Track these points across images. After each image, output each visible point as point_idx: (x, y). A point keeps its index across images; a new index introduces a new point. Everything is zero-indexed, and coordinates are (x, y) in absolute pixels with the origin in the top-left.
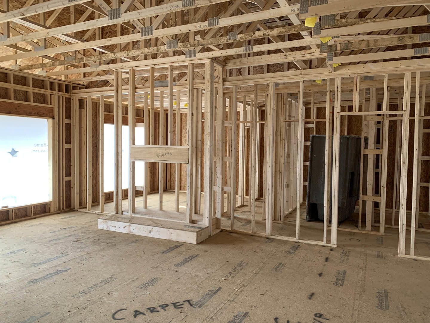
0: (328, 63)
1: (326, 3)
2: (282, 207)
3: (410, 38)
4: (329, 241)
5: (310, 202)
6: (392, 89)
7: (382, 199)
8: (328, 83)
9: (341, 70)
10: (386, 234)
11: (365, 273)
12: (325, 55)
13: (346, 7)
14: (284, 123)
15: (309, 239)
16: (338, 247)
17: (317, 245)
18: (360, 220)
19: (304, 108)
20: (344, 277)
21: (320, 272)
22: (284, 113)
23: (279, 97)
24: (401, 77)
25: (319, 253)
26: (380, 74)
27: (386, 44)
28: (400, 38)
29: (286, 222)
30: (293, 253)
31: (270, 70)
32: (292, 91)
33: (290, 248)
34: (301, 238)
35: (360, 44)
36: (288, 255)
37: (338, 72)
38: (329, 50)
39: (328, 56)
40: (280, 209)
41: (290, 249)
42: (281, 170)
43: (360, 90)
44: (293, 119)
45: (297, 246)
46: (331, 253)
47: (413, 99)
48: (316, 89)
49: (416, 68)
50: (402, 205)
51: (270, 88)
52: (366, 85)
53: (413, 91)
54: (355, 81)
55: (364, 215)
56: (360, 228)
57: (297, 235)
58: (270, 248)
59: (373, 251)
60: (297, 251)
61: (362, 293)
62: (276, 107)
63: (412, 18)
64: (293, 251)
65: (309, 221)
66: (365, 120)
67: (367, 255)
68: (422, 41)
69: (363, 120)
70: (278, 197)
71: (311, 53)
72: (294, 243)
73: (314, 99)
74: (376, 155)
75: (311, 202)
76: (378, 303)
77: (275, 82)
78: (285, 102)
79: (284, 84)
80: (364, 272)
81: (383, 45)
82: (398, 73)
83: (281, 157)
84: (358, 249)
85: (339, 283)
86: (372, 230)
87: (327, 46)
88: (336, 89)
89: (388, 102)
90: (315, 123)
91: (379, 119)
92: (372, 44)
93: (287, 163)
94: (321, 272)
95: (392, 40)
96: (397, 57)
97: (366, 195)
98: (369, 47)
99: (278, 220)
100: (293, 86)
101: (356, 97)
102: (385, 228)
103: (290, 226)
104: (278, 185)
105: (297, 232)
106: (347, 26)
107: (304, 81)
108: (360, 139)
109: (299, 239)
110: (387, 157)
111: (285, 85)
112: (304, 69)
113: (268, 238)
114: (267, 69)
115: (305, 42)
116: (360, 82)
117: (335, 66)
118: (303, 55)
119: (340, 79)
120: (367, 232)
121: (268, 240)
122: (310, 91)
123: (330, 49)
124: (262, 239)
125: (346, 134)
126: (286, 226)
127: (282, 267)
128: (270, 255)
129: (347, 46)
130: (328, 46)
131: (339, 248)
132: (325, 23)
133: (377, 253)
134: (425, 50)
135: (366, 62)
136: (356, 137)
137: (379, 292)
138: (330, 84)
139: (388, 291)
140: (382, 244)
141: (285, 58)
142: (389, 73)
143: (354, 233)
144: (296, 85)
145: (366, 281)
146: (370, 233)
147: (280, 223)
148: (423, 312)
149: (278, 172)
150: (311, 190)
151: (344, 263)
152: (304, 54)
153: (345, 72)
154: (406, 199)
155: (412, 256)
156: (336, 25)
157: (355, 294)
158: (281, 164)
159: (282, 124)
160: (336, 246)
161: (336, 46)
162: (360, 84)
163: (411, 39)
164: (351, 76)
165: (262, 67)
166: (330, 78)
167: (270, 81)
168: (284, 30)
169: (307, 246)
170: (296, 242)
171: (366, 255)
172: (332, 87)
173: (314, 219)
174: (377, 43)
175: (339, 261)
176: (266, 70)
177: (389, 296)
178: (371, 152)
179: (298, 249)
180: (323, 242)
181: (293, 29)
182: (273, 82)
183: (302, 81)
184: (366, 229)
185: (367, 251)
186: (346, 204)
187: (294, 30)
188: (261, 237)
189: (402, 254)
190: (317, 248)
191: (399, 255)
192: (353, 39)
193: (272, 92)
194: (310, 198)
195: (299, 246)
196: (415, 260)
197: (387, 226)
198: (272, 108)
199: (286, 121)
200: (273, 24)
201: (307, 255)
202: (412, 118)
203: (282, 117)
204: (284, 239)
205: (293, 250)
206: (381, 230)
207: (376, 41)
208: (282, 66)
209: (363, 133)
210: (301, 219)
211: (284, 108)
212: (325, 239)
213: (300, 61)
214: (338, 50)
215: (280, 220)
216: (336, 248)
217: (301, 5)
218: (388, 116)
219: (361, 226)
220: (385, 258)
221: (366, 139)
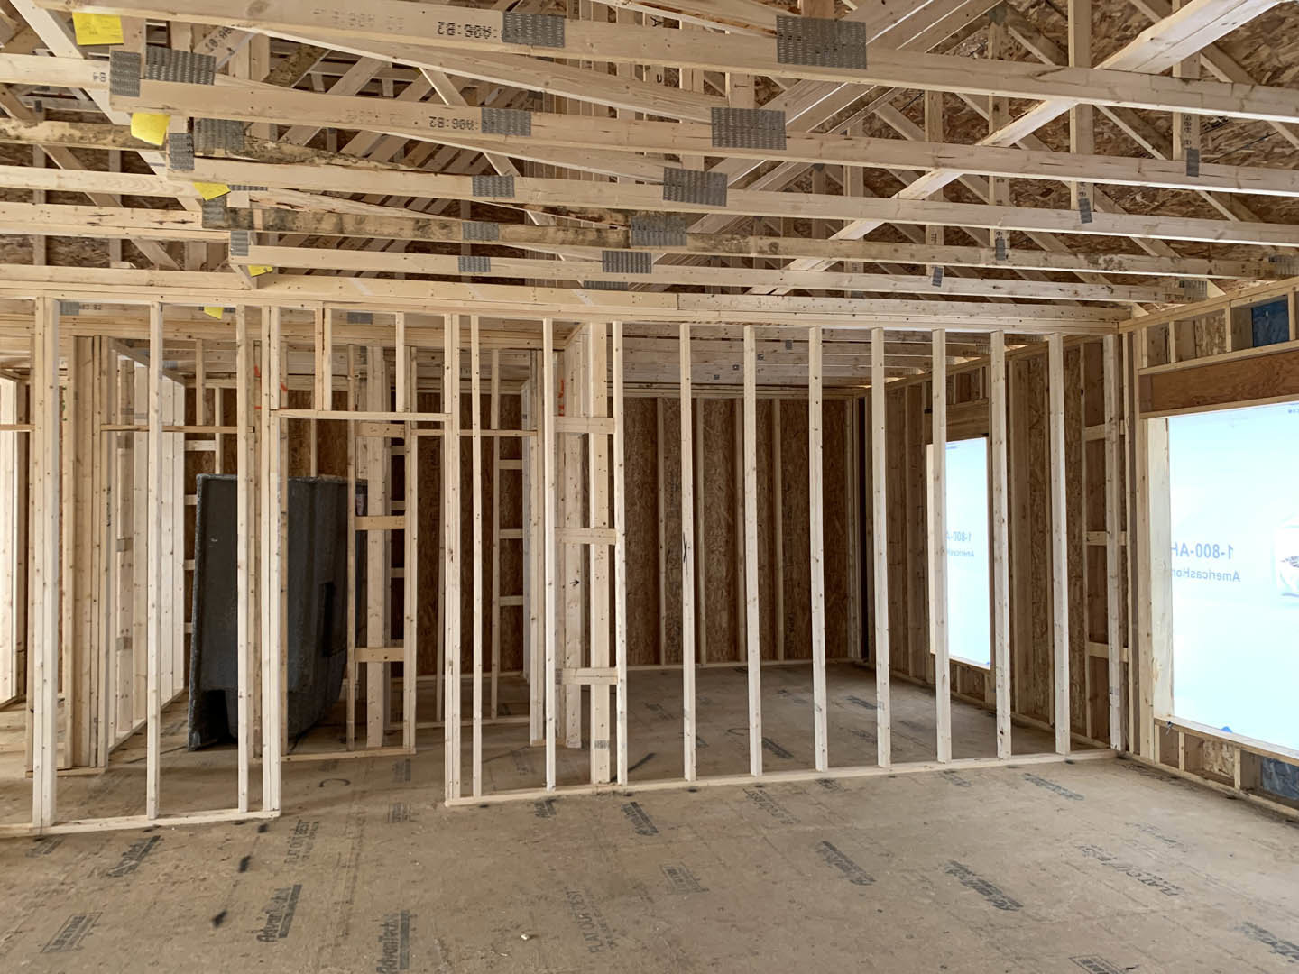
0: (234, 260)
1: (206, 83)
2: (101, 719)
3: (443, 228)
4: (255, 803)
5: (202, 687)
6: (422, 354)
7: (409, 653)
8: (240, 321)
9: (276, 286)
10: (420, 749)
11: (355, 878)
12: (225, 235)
13: (257, 109)
14: (105, 434)
15: (193, 809)
16: (283, 815)
17: (218, 824)
18: (351, 722)
19: (182, 388)
20: (292, 907)
21: (218, 912)
22: (105, 401)
23: (83, 350)
24: (437, 325)
25: (221, 848)
26: (384, 311)
27: (386, 233)
28: (420, 224)
29: (116, 766)
30: (132, 868)
31: (58, 253)
32: (129, 333)
33: (125, 854)
34: (163, 814)
35: (319, 221)
36: (114, 880)
37: (270, 291)
38: (230, 222)
39: (233, 239)
40: (94, 725)
41: (123, 858)
42: (95, 595)
43: (335, 349)
44: (137, 423)
45: (149, 842)
46: (261, 840)
47: (487, 382)
48: (210, 334)
49: (469, 305)
50: (451, 664)
51: (39, 314)
52: (353, 336)
53: (465, 367)
54: (318, 320)
55: (362, 705)
56: (351, 745)
57: (151, 806)
58: (46, 871)
59: (379, 808)
60: (146, 859)
61: (341, 940)
62: (72, 382)
63: (439, 175)
64: (133, 862)
65: (198, 749)
66: (358, 433)
67: (364, 821)
68: (469, 238)
69: (352, 435)
70: (86, 688)
71: (184, 222)
72: (137, 835)
73: (205, 365)
74: (393, 531)
75: (206, 687)
76: (380, 957)
77: (60, 297)
78: (105, 366)
79: (96, 307)
80: (351, 874)
81: (379, 235)
82: (427, 312)
83: (97, 550)
84: (342, 810)
85: (276, 931)
86: (384, 746)
87: (222, 210)
88: (265, 341)
89: (414, 386)
90: (217, 436)
91: (395, 432)
92: (349, 226)
93: (122, 566)
94: (221, 911)
95: (399, 223)
96: (419, 271)
97: (365, 646)
98: (342, 232)
99: (88, 766)
100: (132, 318)
101: (324, 366)
102: (418, 731)
103: (129, 780)
104: (87, 645)
105: (151, 792)
106: (280, 161)
107: (162, 305)
108: (345, 486)
109: (158, 817)
110: (416, 536)
111: (103, 312)
112: (162, 268)
113: (40, 839)
114: (43, 250)
115: (157, 185)
116: (333, 326)
117: (254, 273)
118: (158, 226)
119: (275, 312)
120: (369, 754)
121: (39, 843)
122: (190, 337)
123: (234, 220)
124: (18, 845)
125: (313, 474)
126: (117, 781)
127: (84, 928)
128: (39, 900)
129: (283, 221)
130: (226, 211)
131: (287, 818)
132: (213, 141)
133: (392, 810)
134: (482, 264)
135: (359, 274)
136: (336, 482)
137: (387, 925)
138: (248, 324)
139: (412, 913)
140: (408, 779)
141: (93, 224)
142: (406, 311)
143: (334, 764)
144: (139, 314)
145: (356, 899)
146: (377, 753)
147: (96, 775)
148: (492, 945)
149: (87, 602)
150: (205, 649)
151: (295, 863)
152: (161, 223)
153: (287, 292)
154: (459, 645)
155: (478, 797)
156: (247, 154)
157: (321, 949)
158: (95, 571)
159: (97, 438)
160: (277, 814)
161: (251, 214)
162: (333, 333)
163: (445, 231)
164: (308, 307)
165: (24, 241)
166: (246, 307)
167: (40, 293)
168: (77, 134)
169: (185, 834)
170: (148, 830)
171: (361, 821)
172: (253, 331)
173: (215, 740)
174: (362, 226)
175: (284, 858)
176: (40, 252)
177: (412, 926)
178: (376, 525)
179: (151, 851)
180: (238, 810)
181: (110, 137)
182: (51, 296)
183: (157, 306)
184: (368, 745)
185: (367, 809)
186: (311, 678)
187: (114, 141)
188: (14, 839)
189: (453, 798)
190: (218, 834)
191: (447, 804)
192: (302, 202)
193: (49, 330)
194: (203, 675)
195: (156, 839)
196: (484, 806)
197: (424, 725)
198: (49, 382)
199: (110, 427)
200: (64, 106)
201: (182, 865)
202: (466, 433)
203: (97, 416)
204: (105, 828)
205: (131, 859)
206: (406, 742)
207: (360, 220)
208: (103, 248)
209: (351, 470)
210: (164, 750)
211: (105, 386)
212: (243, 800)
213: (150, 241)
214: (256, 226)
215: (93, 764)
216: (276, 819)
217: (113, 65)
218: (415, 426)
219: (355, 738)
220: (412, 818)
221: (362, 487)
